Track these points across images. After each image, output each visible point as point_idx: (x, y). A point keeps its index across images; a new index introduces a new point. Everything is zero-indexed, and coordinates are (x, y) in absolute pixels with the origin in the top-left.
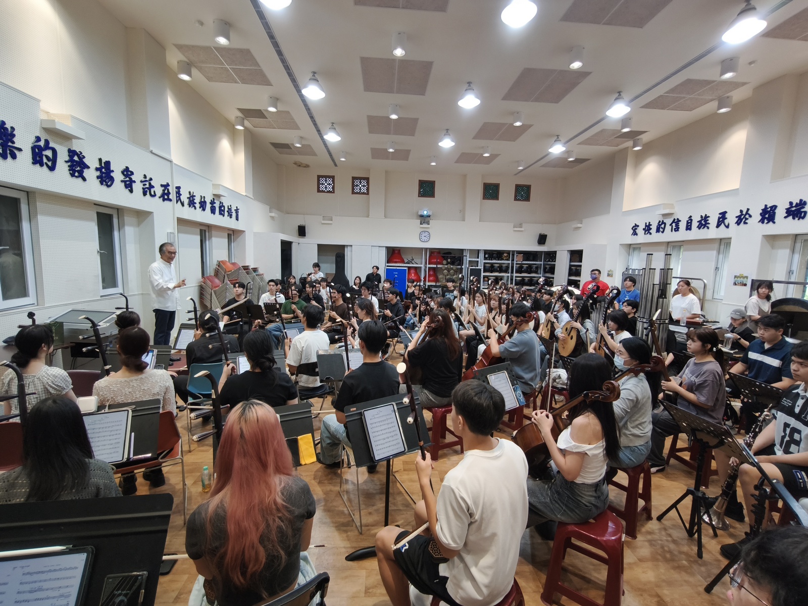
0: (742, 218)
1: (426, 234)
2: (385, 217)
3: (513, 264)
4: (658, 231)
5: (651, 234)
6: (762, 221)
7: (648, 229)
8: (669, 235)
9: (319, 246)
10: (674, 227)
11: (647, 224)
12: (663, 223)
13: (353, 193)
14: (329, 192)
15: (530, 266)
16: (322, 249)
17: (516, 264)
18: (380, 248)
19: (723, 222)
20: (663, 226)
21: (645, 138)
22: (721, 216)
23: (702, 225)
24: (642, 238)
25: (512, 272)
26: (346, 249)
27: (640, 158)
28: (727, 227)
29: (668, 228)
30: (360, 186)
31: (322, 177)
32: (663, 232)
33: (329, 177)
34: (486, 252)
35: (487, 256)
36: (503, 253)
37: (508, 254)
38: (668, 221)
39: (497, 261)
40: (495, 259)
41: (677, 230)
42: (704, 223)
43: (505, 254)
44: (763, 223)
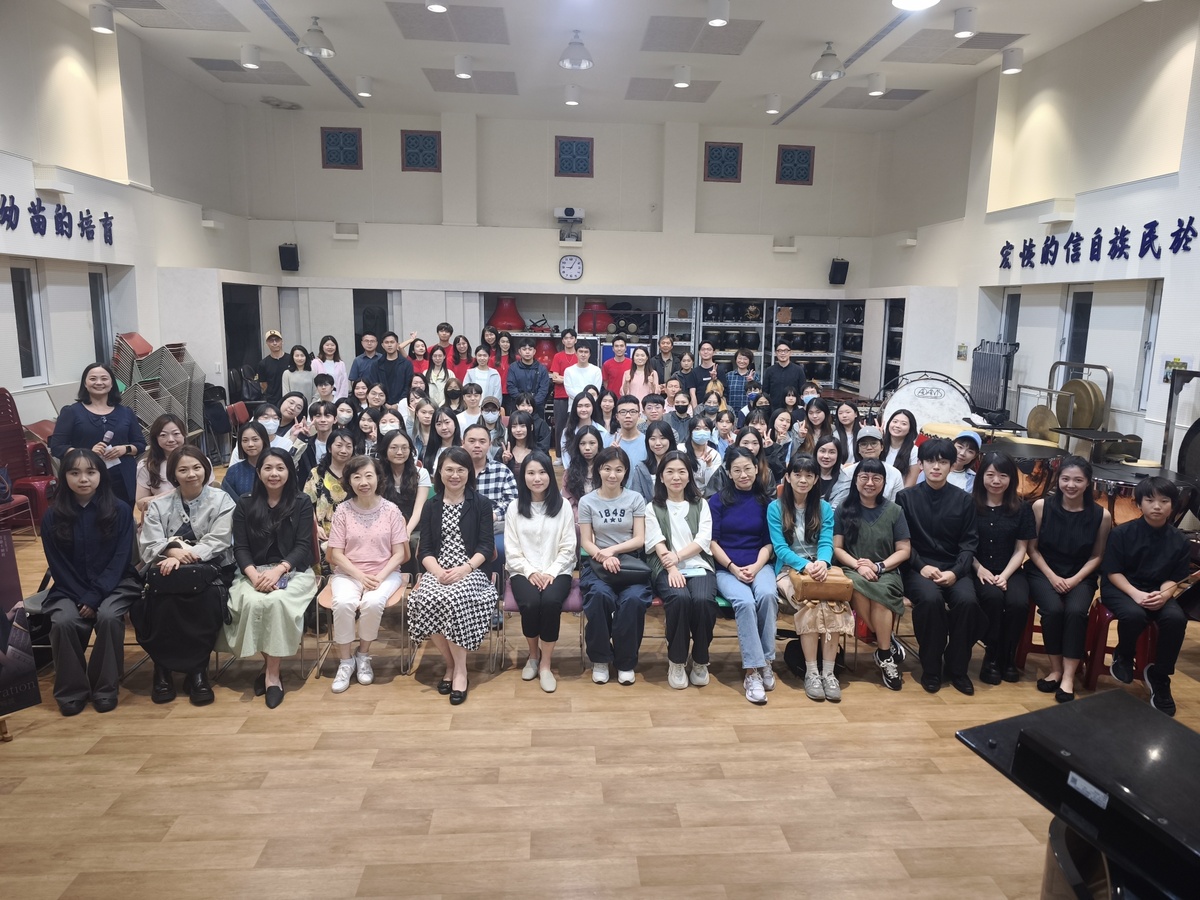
35: (710, 311)
36: (748, 305)
37: (759, 308)
38: (1062, 239)
39: (733, 325)
40: (729, 318)
41: (1076, 258)
42: (1119, 248)
43: (752, 308)
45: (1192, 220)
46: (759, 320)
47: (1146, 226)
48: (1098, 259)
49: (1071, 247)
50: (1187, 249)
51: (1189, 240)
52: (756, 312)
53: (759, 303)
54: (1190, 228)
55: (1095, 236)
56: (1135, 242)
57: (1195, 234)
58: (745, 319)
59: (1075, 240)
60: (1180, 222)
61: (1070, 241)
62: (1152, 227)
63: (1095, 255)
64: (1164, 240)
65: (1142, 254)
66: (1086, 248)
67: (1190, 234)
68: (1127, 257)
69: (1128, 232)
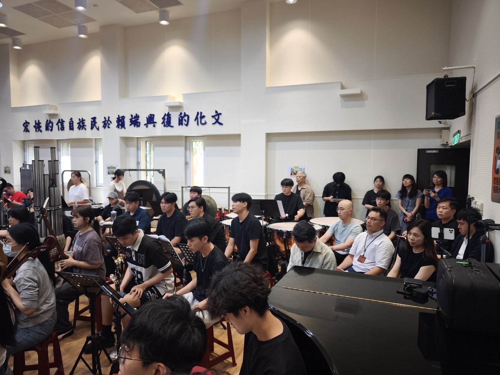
5: (41, 131)
7: (38, 126)
10: (60, 127)
11: (37, 122)
12: (50, 122)
24: (33, 135)
29: (55, 127)
41: (63, 128)
42: (82, 126)
44: (119, 128)
45: (109, 117)
47: (92, 118)
48: (73, 130)
49: (59, 124)
50: (109, 127)
51: (109, 124)
54: (109, 120)
55: (70, 121)
56: (88, 123)
57: (111, 122)
59: (62, 122)
60: (105, 118)
62: (94, 119)
63: (72, 128)
64: (100, 124)
65: (92, 128)
66: (66, 125)
67: (109, 122)
68: (85, 129)
69: (84, 120)
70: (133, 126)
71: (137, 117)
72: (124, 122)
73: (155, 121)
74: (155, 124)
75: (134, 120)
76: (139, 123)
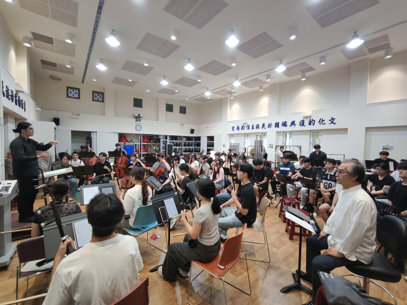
0: (269, 126)
1: (139, 127)
2: (115, 116)
3: (182, 142)
4: (242, 129)
5: (239, 130)
6: (275, 127)
7: (238, 128)
8: (246, 131)
9: (73, 132)
10: (248, 128)
11: (238, 127)
12: (243, 126)
13: (93, 100)
14: (76, 98)
15: (189, 143)
16: (75, 134)
17: (184, 142)
18: (115, 134)
19: (264, 126)
20: (244, 127)
21: (234, 95)
22: (263, 125)
23: (257, 127)
24: (236, 131)
25: (182, 146)
26: (92, 134)
27: (232, 102)
28: (265, 128)
29: (246, 128)
30: (98, 97)
31: (71, 88)
32: (244, 130)
33: (76, 89)
34: (170, 136)
35: (170, 138)
36: (178, 137)
37: (181, 138)
38: (245, 126)
39: (175, 141)
40: (174, 140)
41: (249, 129)
42: (258, 127)
43: (179, 138)
44: (276, 127)
45: (271, 123)
46: (180, 140)
47: (263, 124)
48: (253, 129)
49: (248, 127)
50: (271, 127)
51: (271, 126)
52: (180, 138)
53: (180, 137)
54: (271, 124)
55: (252, 125)
56: (261, 126)
57: (272, 125)
58: (177, 140)
59: (249, 126)
60: (269, 124)
61: (247, 126)
62: (264, 124)
63: (253, 128)
64: (266, 126)
65: (262, 128)
66: (251, 127)
67: (271, 125)
68: (259, 129)
69: (259, 125)
70: (283, 126)
71: (286, 122)
72: (279, 125)
73: (295, 124)
74: (295, 125)
75: (284, 124)
76: (287, 125)
